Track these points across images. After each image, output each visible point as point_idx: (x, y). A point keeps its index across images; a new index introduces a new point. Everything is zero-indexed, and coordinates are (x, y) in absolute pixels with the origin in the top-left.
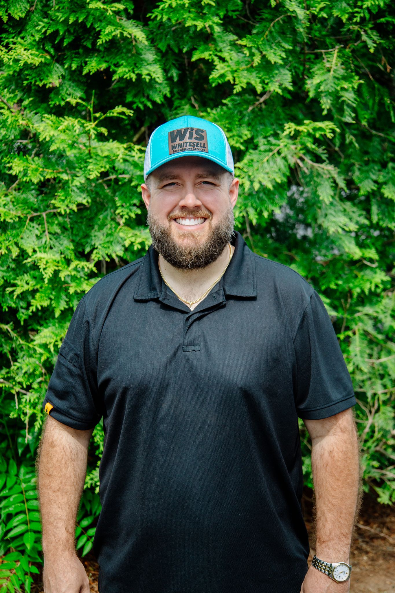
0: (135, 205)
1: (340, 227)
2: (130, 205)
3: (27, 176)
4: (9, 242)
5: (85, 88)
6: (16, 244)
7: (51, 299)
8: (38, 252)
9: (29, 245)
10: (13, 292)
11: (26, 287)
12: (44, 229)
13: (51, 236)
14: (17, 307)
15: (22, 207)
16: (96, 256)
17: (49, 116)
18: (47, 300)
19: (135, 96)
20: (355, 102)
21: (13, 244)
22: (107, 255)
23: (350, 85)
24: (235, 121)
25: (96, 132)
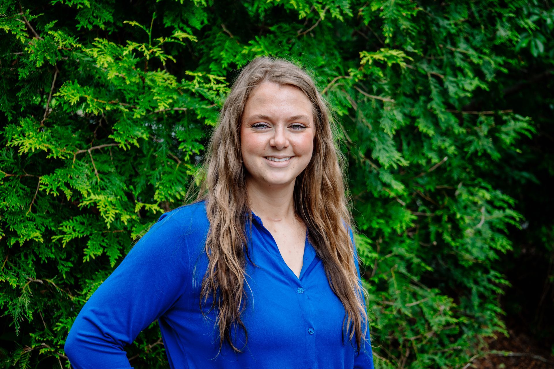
0: (197, 140)
1: (394, 162)
2: (192, 141)
3: (89, 108)
4: (58, 183)
5: (113, 11)
6: (67, 185)
7: (104, 248)
8: (92, 194)
9: (80, 186)
10: (60, 240)
11: (75, 235)
12: (92, 168)
13: (101, 175)
14: (56, 258)
15: (65, 142)
16: (158, 197)
17: (101, 40)
18: (99, 248)
19: (174, 21)
20: (415, 30)
21: (63, 185)
22: (170, 195)
23: (409, 13)
24: (284, 50)
25: (166, 59)
